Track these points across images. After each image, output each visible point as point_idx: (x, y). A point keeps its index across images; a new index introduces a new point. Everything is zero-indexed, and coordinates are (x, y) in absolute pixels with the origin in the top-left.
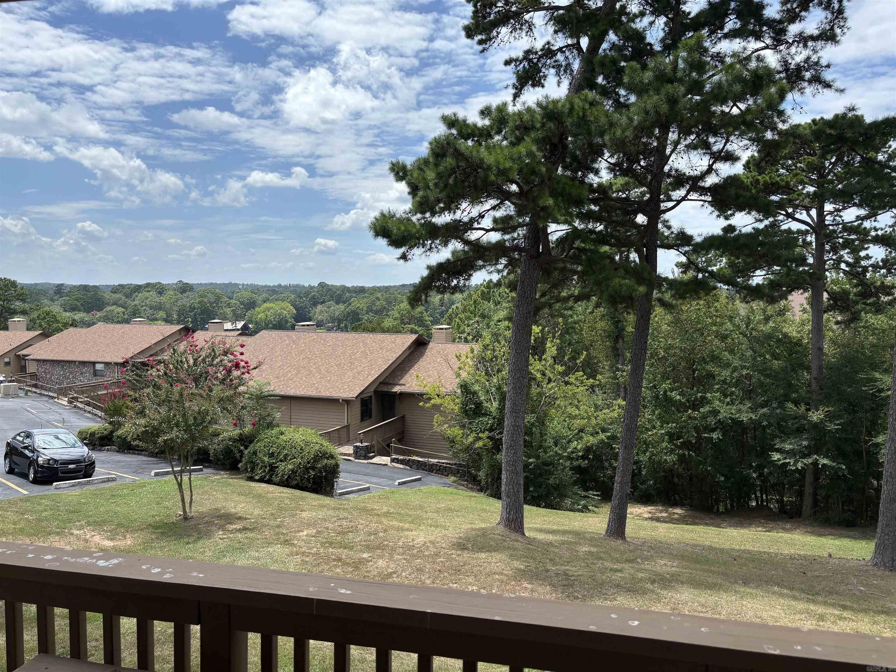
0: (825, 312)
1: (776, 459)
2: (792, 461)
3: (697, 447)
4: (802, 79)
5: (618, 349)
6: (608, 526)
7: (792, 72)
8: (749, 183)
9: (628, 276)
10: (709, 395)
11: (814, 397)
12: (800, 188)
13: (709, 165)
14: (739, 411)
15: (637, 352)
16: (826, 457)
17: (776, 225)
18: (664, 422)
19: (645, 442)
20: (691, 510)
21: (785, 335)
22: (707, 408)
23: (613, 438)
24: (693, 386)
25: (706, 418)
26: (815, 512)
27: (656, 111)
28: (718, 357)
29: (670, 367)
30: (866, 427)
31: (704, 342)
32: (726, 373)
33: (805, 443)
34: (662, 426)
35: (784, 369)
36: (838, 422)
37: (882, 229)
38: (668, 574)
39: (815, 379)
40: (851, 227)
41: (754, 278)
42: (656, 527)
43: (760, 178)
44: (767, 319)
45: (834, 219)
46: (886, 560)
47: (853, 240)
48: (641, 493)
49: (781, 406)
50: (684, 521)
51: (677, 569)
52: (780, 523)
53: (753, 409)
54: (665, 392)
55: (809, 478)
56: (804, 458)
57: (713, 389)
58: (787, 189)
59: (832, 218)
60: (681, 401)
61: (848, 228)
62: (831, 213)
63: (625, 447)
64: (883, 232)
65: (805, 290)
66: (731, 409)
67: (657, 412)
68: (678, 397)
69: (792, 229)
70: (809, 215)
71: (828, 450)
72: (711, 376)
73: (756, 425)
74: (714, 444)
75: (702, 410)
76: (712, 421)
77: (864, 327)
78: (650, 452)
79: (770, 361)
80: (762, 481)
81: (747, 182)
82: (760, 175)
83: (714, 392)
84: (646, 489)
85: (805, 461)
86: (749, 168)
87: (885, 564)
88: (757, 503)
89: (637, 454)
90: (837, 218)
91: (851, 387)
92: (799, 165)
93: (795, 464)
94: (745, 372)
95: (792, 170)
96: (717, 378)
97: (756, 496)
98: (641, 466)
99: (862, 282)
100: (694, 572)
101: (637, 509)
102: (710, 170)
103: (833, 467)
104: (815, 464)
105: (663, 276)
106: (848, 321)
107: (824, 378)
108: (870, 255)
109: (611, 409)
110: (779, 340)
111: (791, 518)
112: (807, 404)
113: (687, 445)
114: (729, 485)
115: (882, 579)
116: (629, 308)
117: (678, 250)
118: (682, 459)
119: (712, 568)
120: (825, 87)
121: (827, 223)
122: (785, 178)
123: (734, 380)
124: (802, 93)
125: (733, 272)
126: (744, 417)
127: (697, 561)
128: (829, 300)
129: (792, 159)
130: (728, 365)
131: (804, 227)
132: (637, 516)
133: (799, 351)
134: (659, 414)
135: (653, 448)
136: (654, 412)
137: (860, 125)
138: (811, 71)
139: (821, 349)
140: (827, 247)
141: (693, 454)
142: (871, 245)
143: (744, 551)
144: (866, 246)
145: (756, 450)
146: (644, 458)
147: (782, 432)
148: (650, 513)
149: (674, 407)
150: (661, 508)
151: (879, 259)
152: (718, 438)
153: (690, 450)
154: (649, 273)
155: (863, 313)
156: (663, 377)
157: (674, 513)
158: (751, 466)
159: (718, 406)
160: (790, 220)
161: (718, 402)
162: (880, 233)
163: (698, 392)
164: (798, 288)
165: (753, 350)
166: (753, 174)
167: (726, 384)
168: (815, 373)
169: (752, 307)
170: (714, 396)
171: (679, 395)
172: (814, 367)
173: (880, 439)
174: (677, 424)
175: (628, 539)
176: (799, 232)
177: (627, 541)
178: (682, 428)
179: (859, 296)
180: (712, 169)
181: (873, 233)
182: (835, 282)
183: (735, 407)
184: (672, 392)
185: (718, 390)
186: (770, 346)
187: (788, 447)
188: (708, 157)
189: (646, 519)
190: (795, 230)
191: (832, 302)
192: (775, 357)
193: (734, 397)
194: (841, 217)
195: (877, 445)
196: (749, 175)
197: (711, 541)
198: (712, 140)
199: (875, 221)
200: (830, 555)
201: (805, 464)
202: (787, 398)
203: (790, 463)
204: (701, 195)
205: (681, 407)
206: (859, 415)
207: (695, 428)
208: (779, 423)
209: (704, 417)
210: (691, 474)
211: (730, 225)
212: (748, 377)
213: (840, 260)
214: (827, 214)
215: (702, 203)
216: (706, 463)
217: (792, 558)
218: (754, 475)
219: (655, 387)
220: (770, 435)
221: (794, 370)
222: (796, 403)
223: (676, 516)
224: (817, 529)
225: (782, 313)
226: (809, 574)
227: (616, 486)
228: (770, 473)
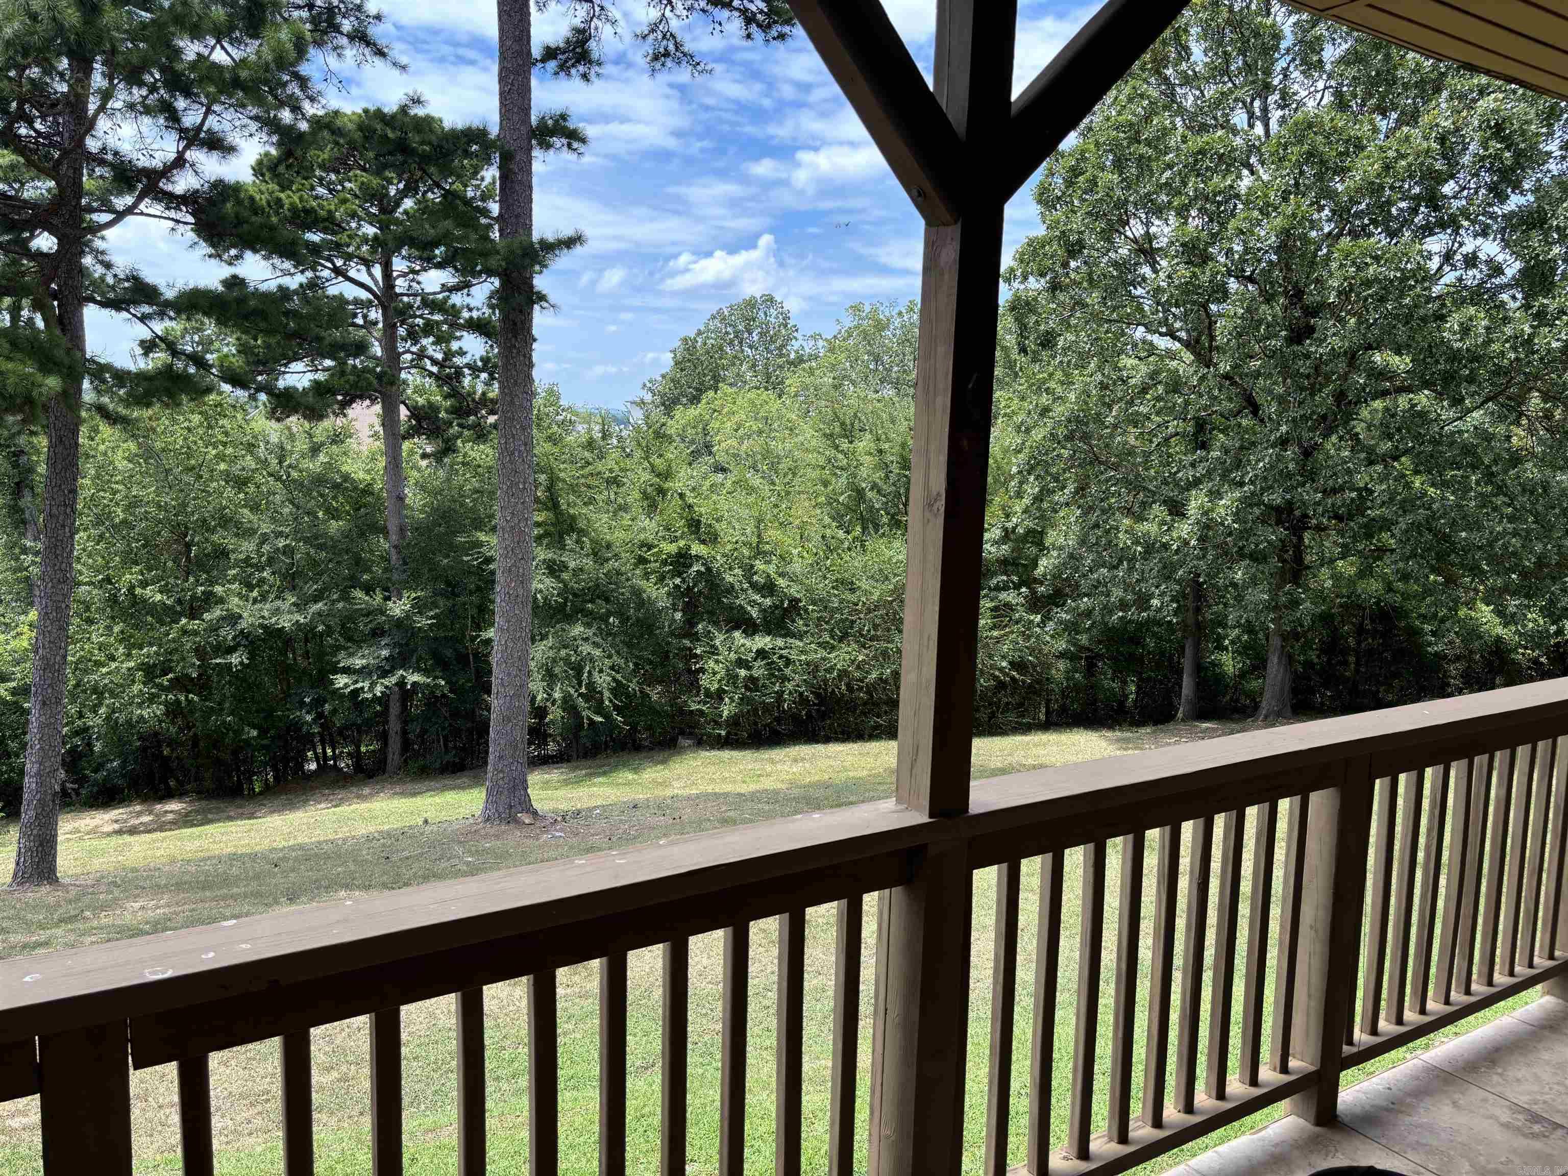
0: (404, 438)
1: (341, 685)
2: (366, 685)
3: (202, 685)
4: (337, 29)
5: (23, 511)
6: (18, 864)
7: (320, 14)
8: (264, 203)
9: (19, 355)
10: (218, 589)
11: (395, 577)
12: (353, 225)
13: (178, 152)
14: (277, 611)
15: (54, 511)
16: (418, 670)
17: (317, 285)
18: (131, 645)
19: (95, 690)
20: (200, 799)
21: (346, 477)
22: (218, 612)
23: (23, 691)
24: (188, 574)
25: (216, 630)
26: (405, 761)
27: (54, 19)
28: (231, 519)
29: (138, 541)
30: (473, 617)
31: (203, 491)
32: (248, 547)
33: (385, 653)
34: (129, 655)
35: (347, 535)
36: (432, 613)
37: (478, 309)
38: (147, 923)
39: (396, 547)
40: (433, 301)
41: (287, 376)
42: (125, 844)
43: (282, 195)
44: (315, 450)
45: (410, 286)
46: (501, 810)
47: (437, 323)
48: (95, 789)
49: (345, 597)
50: (187, 822)
51: (167, 910)
52: (354, 789)
53: (299, 607)
54: (131, 588)
55: (395, 709)
56: (383, 677)
57: (226, 576)
58: (329, 224)
59: (406, 284)
60: (164, 604)
61: (430, 303)
62: (404, 275)
63: (44, 704)
64: (480, 313)
65: (373, 401)
66: (261, 610)
67: (116, 629)
68: (158, 597)
69: (346, 296)
70: (370, 275)
71: (420, 659)
72: (222, 553)
73: (307, 633)
74: (235, 676)
75: (206, 616)
76: (227, 634)
77: (463, 464)
78: (107, 706)
79: (325, 522)
80: (322, 725)
81: (262, 199)
82: (282, 191)
83: (229, 582)
84: (105, 779)
85: (386, 682)
86: (263, 175)
87: (500, 816)
88: (318, 763)
89: (81, 715)
90: (414, 284)
91: (448, 556)
92: (348, 185)
93: (371, 689)
94: (281, 543)
95: (338, 192)
96: (233, 557)
97: (315, 753)
98: (90, 738)
99: (455, 394)
100: (200, 905)
101: (88, 821)
102: (179, 162)
103: (428, 685)
104: (401, 683)
105: (102, 361)
106: (438, 452)
107: (408, 544)
108: (465, 350)
109: (13, 633)
110: (336, 486)
111: (370, 777)
112: (386, 589)
113: (182, 683)
114: (265, 742)
115: (497, 837)
116: (31, 422)
117: (128, 311)
118: (174, 711)
119: (235, 890)
120: (376, 54)
121: (398, 290)
122: (325, 203)
123: (263, 559)
124: (339, 55)
125: (248, 363)
126: (286, 622)
127: (205, 886)
128: (410, 418)
129: (337, 172)
130: (250, 532)
131: (364, 295)
132: (88, 834)
133: (370, 503)
134: (122, 632)
135: (111, 697)
136: (109, 628)
137: (431, 131)
138: (352, 19)
139: (401, 498)
140: (402, 331)
141: (196, 698)
142: (465, 333)
143: (292, 848)
144: (458, 334)
145: (311, 675)
146: (95, 721)
147: (350, 639)
148: (116, 821)
149: (152, 616)
150: (138, 808)
151: (477, 357)
152: (241, 663)
153: (189, 692)
154: (68, 351)
155: (459, 441)
156: (124, 562)
157: (166, 812)
158: (302, 704)
159: (238, 606)
160: (341, 279)
161: (237, 599)
162: (475, 314)
163: (197, 583)
164: (362, 397)
165: (293, 504)
166: (270, 186)
167: (252, 566)
168: (394, 537)
169: (289, 428)
170: (229, 589)
171: (161, 592)
172: (393, 526)
173: (491, 633)
174: (160, 646)
175: (65, 881)
176: (357, 302)
177: (63, 886)
178: (170, 653)
179: (452, 413)
180: (185, 161)
181: (466, 314)
182: (419, 390)
183: (268, 606)
184: (144, 588)
185: (234, 578)
186: (322, 496)
187: (359, 662)
188: (175, 136)
189: (109, 835)
190: (351, 298)
191: (414, 422)
192: (333, 514)
193: (266, 587)
194: (419, 283)
195: (488, 642)
196: (264, 187)
197: (235, 846)
198: (181, 103)
199: (468, 295)
200: (426, 822)
201: (386, 687)
202: (354, 582)
203: (362, 688)
204: (168, 208)
205: (166, 615)
206: (462, 599)
207: (197, 650)
208: (343, 626)
209: (214, 629)
210: (195, 734)
211: (235, 277)
212: (288, 551)
213: (421, 355)
214: (399, 276)
215: (171, 224)
216: (222, 709)
217: (369, 839)
218: (309, 718)
219: (108, 580)
220: (331, 646)
221: (362, 534)
222: (369, 589)
223: (170, 817)
224: (409, 787)
225: (337, 438)
226: (394, 858)
227: (29, 783)
228: (334, 711)
